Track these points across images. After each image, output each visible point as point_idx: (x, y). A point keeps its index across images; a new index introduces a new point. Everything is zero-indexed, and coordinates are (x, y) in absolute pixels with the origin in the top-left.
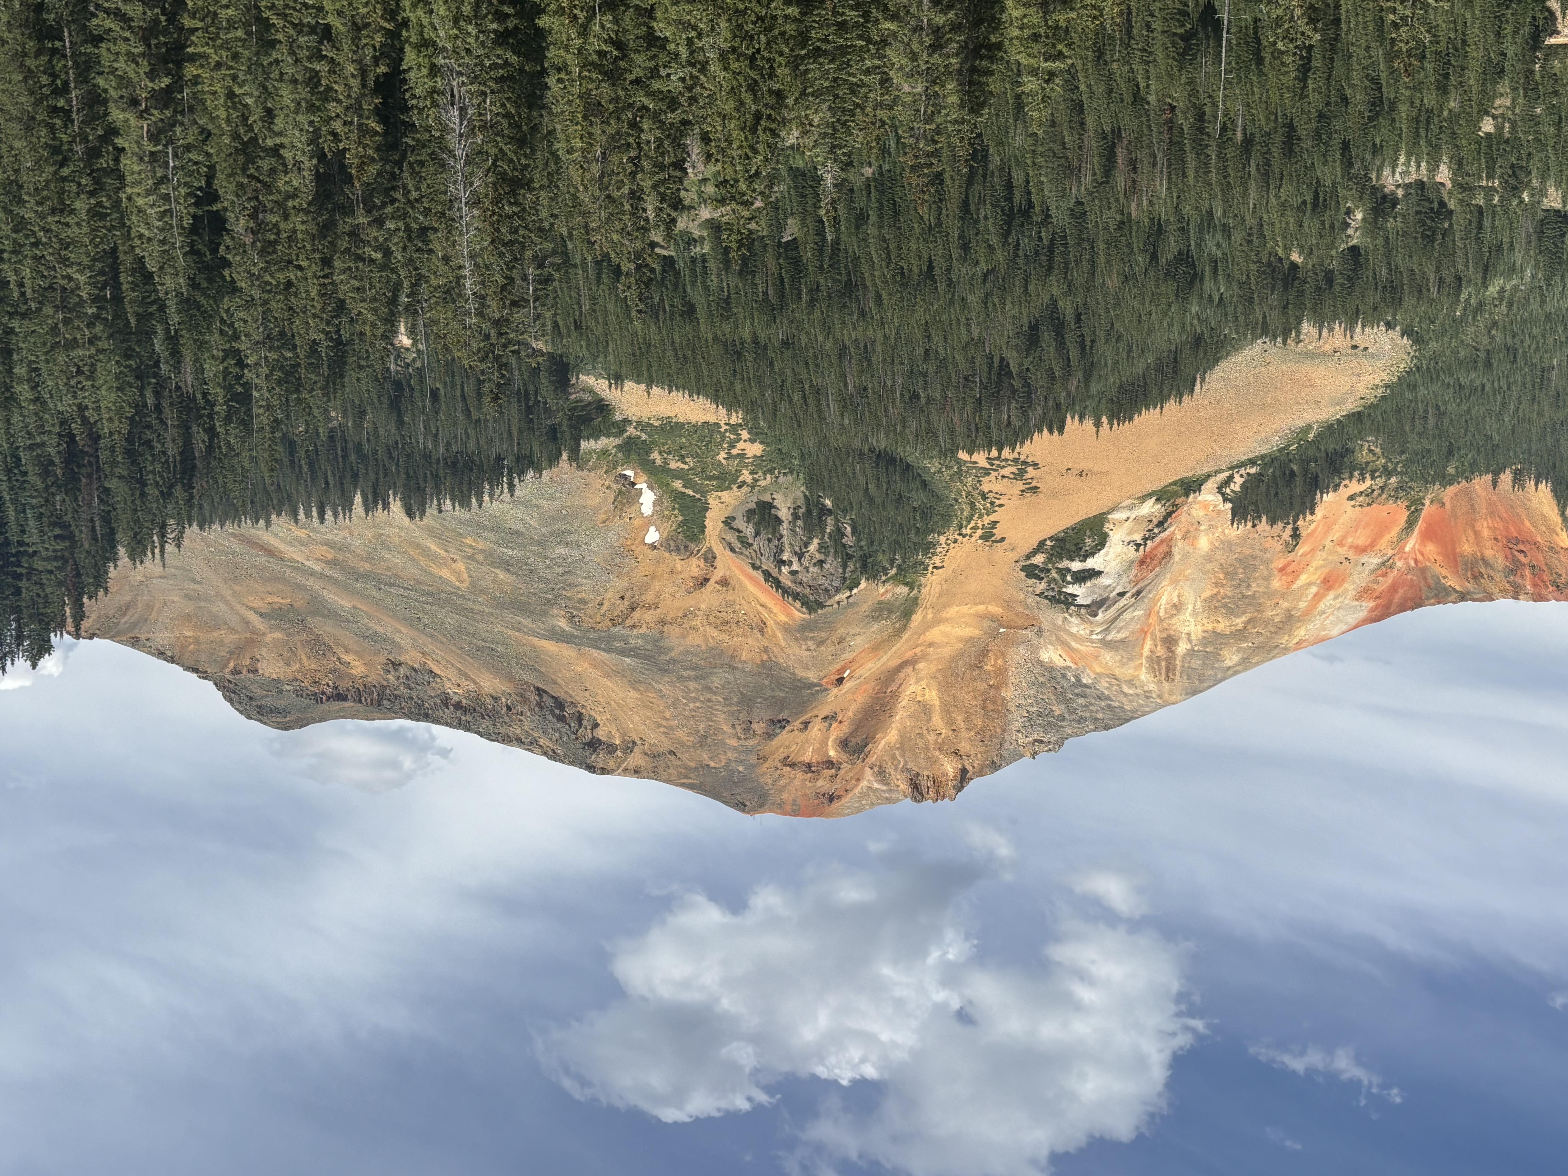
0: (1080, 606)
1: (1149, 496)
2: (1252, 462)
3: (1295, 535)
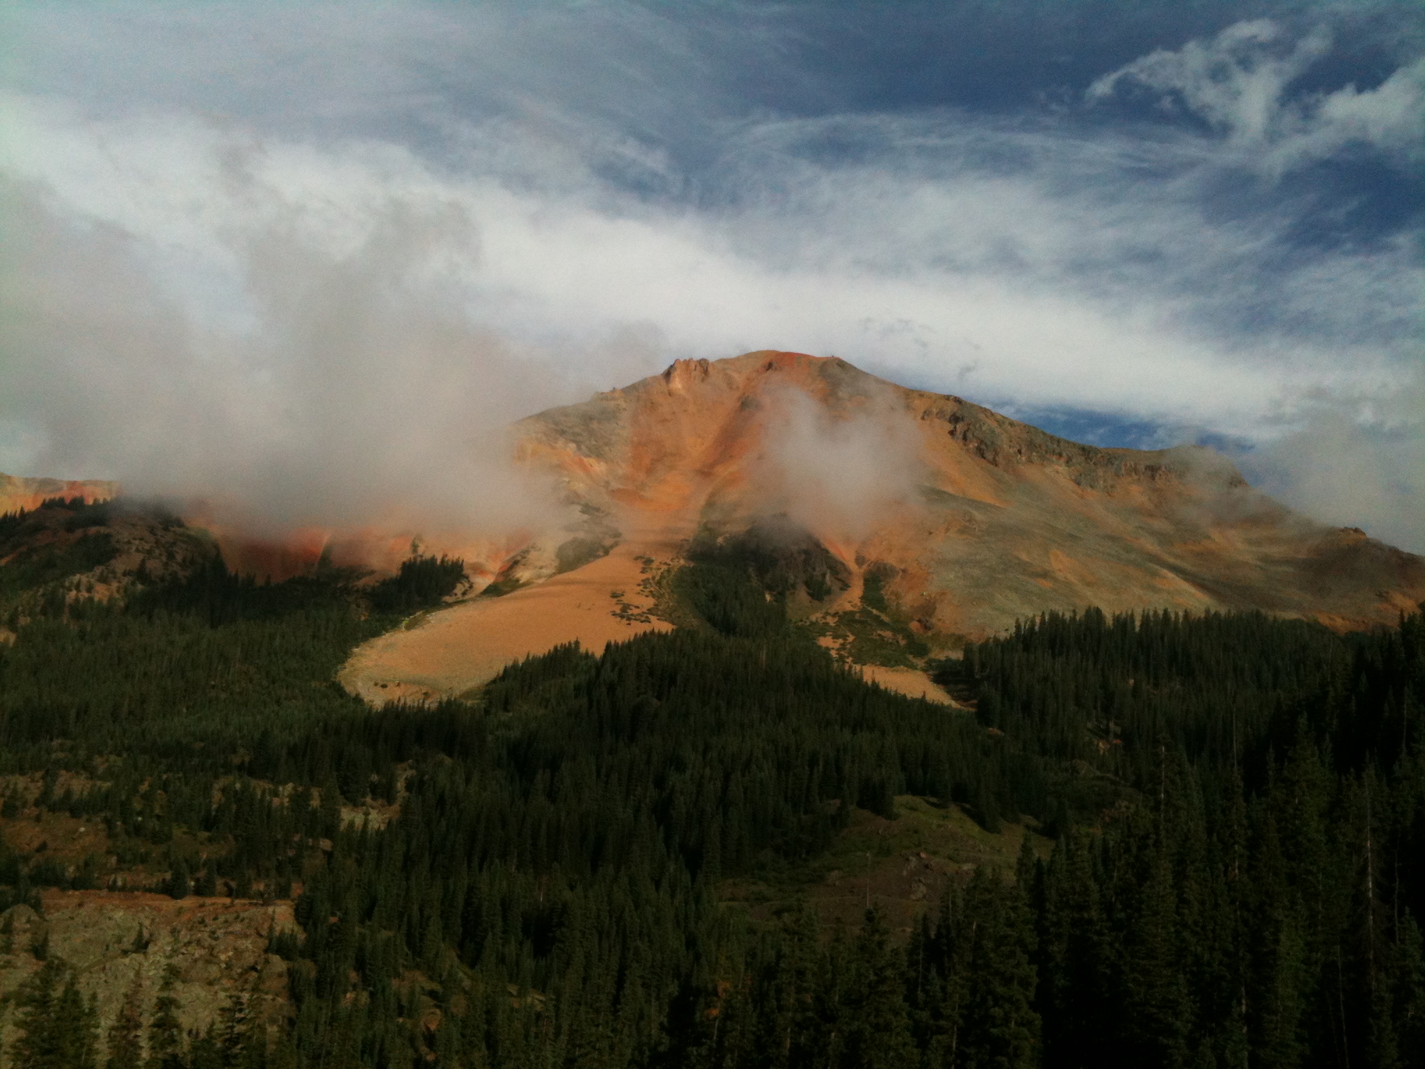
0: (578, 503)
1: (524, 585)
2: (449, 605)
3: (415, 548)
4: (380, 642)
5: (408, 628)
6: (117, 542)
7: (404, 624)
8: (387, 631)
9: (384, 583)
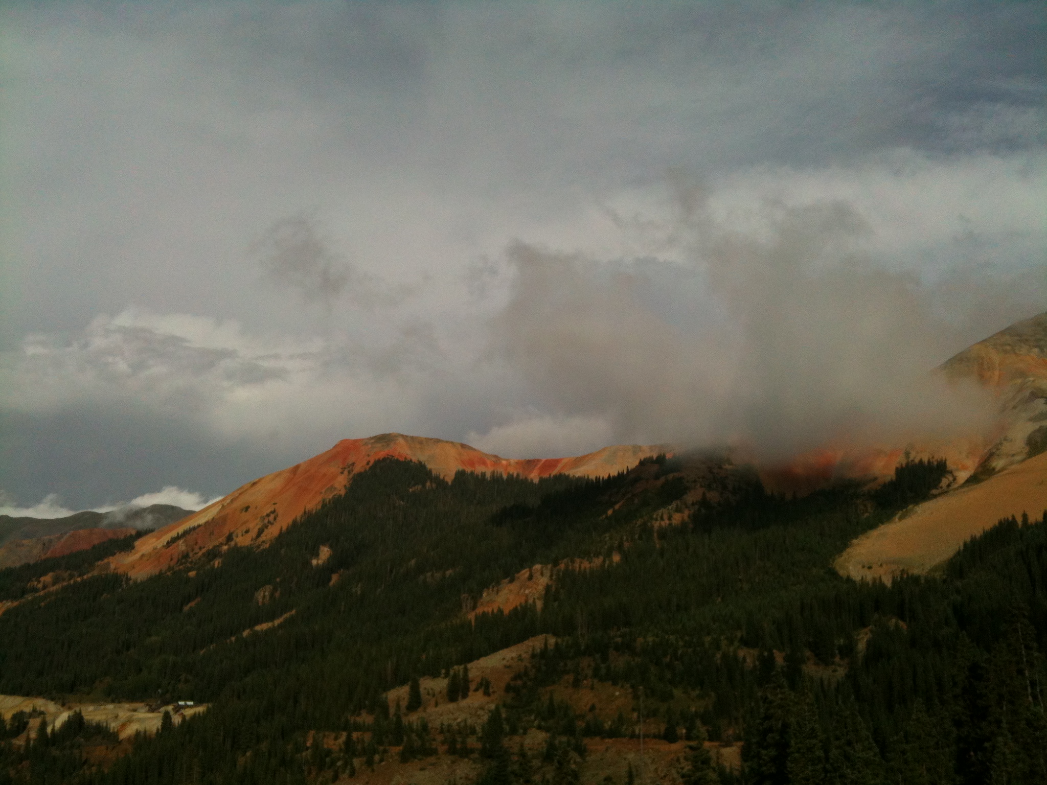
0: (1042, 397)
1: (999, 471)
2: (935, 496)
3: (907, 454)
4: (874, 533)
5: (900, 519)
6: (688, 482)
7: (898, 516)
8: (883, 523)
9: (885, 485)
